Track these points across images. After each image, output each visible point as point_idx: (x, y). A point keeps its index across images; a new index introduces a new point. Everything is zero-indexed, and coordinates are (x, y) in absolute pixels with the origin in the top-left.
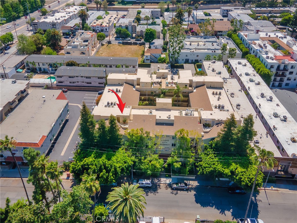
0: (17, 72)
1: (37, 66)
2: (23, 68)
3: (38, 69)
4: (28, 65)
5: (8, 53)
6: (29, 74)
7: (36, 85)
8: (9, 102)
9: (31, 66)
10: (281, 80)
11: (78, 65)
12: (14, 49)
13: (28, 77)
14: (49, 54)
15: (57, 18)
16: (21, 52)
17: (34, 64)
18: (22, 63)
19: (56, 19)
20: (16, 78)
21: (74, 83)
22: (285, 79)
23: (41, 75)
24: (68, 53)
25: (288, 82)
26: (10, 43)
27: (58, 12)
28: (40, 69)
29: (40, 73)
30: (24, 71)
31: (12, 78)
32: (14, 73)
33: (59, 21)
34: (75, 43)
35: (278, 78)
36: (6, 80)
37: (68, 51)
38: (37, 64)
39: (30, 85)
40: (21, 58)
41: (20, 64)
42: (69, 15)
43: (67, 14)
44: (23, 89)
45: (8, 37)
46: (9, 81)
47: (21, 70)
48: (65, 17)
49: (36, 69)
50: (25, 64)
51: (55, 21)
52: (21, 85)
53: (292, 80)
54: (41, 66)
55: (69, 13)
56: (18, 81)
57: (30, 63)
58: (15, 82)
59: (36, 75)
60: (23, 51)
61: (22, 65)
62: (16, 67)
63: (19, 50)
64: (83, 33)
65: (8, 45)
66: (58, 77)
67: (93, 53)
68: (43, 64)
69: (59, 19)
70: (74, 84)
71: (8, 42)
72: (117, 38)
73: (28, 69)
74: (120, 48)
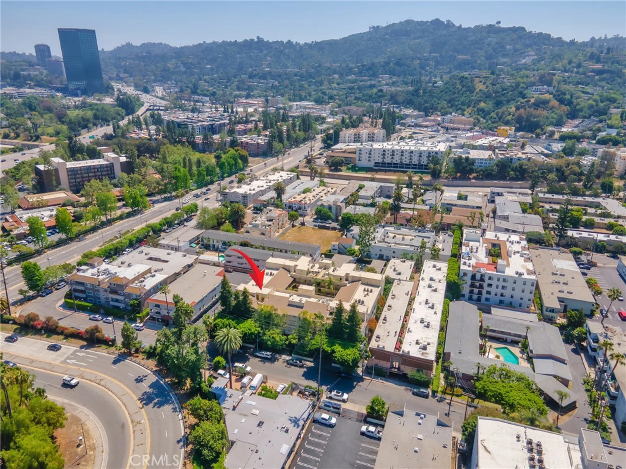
0: (191, 246)
1: (211, 243)
2: (198, 244)
3: (211, 246)
4: (202, 240)
5: (187, 226)
6: (201, 250)
7: (204, 262)
8: (175, 273)
9: (205, 241)
10: (480, 293)
11: (252, 246)
12: (194, 222)
13: (199, 253)
14: (227, 231)
15: (252, 188)
16: (200, 226)
17: (209, 239)
18: (198, 237)
19: (250, 190)
20: (187, 252)
21: (242, 264)
22: (484, 292)
23: (213, 253)
24: (248, 232)
25: (488, 296)
26: (193, 214)
27: (257, 180)
28: (214, 246)
29: (213, 251)
30: (198, 247)
31: (184, 251)
32: (188, 247)
33: (253, 192)
34: (257, 222)
35: (476, 290)
36: (178, 253)
37: (248, 230)
38: (211, 241)
39: (198, 261)
40: (198, 232)
41: (196, 238)
42: (269, 184)
43: (266, 182)
44: (190, 263)
45: (193, 207)
46: (180, 254)
47: (195, 245)
48: (263, 187)
49: (209, 246)
50: (200, 239)
51: (249, 192)
52: (190, 259)
53: (493, 293)
54: (215, 243)
55: (270, 182)
56: (188, 255)
57: (205, 238)
58: (185, 256)
59: (209, 252)
60: (202, 226)
61: (197, 240)
62: (191, 242)
63: (199, 223)
64: (270, 211)
65: (191, 216)
66: (227, 256)
67: (277, 234)
68: (218, 242)
69: (254, 190)
70: (242, 266)
71: (192, 212)
72: (315, 220)
73: (202, 245)
74: (313, 232)
